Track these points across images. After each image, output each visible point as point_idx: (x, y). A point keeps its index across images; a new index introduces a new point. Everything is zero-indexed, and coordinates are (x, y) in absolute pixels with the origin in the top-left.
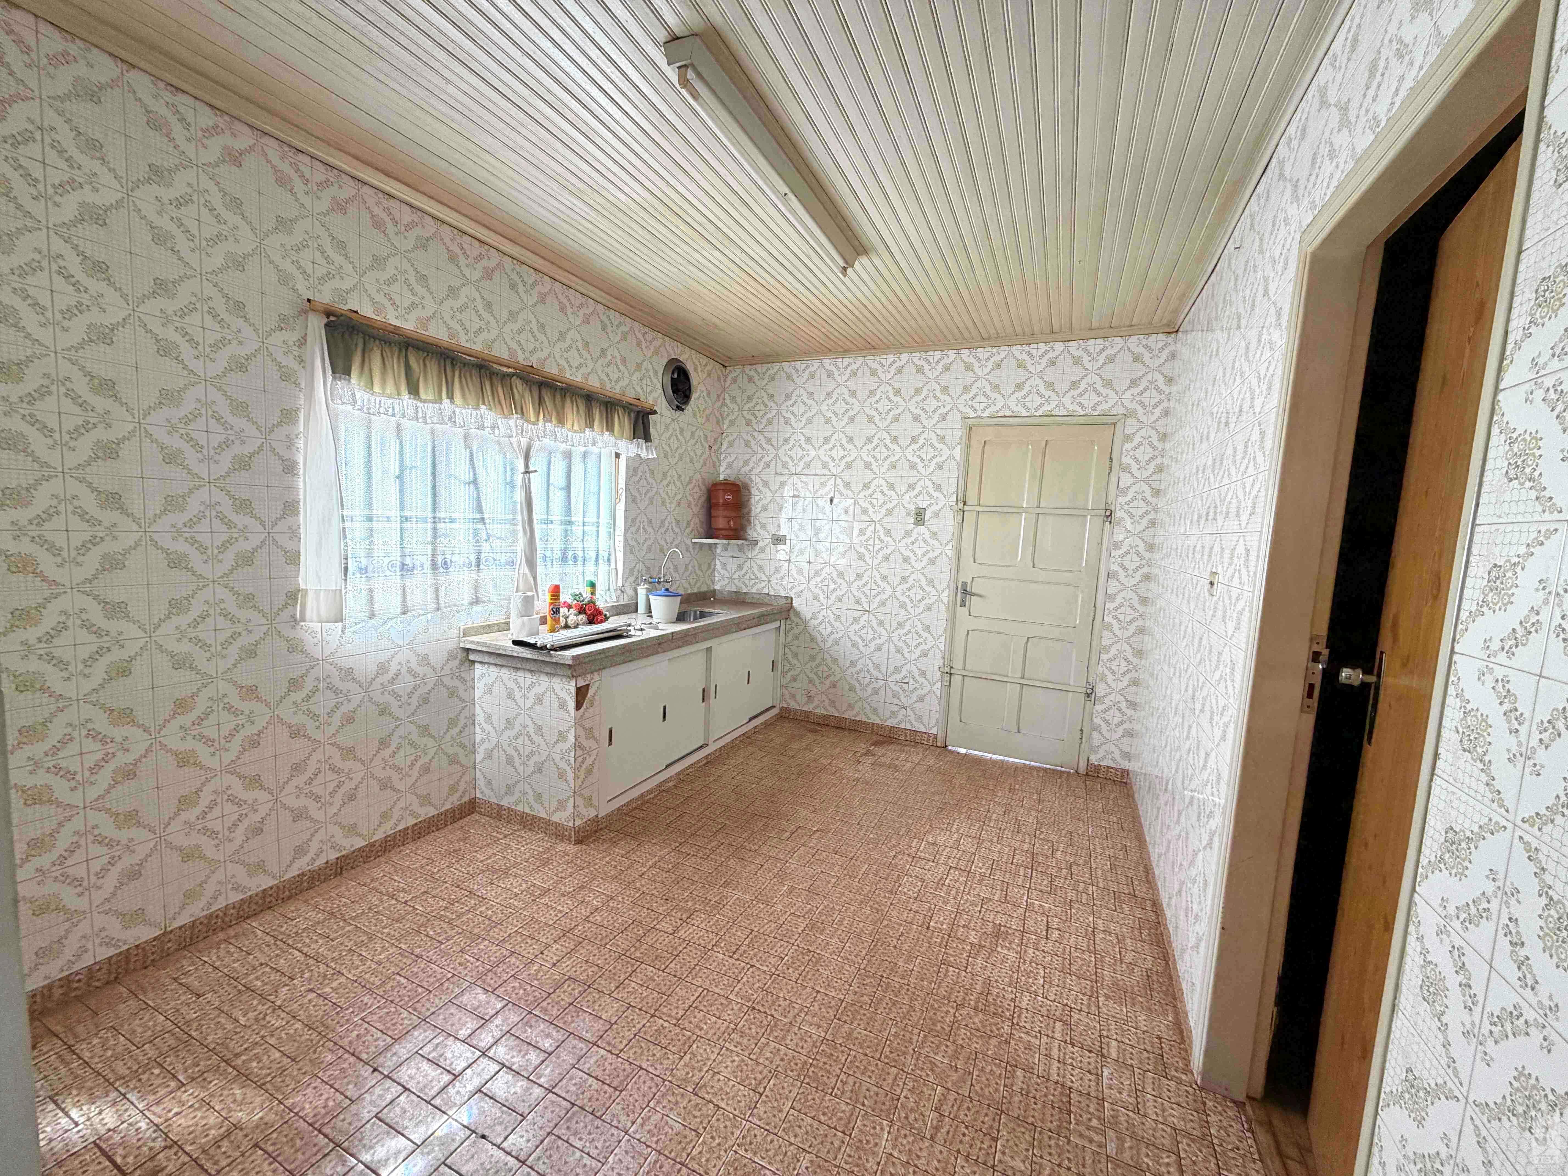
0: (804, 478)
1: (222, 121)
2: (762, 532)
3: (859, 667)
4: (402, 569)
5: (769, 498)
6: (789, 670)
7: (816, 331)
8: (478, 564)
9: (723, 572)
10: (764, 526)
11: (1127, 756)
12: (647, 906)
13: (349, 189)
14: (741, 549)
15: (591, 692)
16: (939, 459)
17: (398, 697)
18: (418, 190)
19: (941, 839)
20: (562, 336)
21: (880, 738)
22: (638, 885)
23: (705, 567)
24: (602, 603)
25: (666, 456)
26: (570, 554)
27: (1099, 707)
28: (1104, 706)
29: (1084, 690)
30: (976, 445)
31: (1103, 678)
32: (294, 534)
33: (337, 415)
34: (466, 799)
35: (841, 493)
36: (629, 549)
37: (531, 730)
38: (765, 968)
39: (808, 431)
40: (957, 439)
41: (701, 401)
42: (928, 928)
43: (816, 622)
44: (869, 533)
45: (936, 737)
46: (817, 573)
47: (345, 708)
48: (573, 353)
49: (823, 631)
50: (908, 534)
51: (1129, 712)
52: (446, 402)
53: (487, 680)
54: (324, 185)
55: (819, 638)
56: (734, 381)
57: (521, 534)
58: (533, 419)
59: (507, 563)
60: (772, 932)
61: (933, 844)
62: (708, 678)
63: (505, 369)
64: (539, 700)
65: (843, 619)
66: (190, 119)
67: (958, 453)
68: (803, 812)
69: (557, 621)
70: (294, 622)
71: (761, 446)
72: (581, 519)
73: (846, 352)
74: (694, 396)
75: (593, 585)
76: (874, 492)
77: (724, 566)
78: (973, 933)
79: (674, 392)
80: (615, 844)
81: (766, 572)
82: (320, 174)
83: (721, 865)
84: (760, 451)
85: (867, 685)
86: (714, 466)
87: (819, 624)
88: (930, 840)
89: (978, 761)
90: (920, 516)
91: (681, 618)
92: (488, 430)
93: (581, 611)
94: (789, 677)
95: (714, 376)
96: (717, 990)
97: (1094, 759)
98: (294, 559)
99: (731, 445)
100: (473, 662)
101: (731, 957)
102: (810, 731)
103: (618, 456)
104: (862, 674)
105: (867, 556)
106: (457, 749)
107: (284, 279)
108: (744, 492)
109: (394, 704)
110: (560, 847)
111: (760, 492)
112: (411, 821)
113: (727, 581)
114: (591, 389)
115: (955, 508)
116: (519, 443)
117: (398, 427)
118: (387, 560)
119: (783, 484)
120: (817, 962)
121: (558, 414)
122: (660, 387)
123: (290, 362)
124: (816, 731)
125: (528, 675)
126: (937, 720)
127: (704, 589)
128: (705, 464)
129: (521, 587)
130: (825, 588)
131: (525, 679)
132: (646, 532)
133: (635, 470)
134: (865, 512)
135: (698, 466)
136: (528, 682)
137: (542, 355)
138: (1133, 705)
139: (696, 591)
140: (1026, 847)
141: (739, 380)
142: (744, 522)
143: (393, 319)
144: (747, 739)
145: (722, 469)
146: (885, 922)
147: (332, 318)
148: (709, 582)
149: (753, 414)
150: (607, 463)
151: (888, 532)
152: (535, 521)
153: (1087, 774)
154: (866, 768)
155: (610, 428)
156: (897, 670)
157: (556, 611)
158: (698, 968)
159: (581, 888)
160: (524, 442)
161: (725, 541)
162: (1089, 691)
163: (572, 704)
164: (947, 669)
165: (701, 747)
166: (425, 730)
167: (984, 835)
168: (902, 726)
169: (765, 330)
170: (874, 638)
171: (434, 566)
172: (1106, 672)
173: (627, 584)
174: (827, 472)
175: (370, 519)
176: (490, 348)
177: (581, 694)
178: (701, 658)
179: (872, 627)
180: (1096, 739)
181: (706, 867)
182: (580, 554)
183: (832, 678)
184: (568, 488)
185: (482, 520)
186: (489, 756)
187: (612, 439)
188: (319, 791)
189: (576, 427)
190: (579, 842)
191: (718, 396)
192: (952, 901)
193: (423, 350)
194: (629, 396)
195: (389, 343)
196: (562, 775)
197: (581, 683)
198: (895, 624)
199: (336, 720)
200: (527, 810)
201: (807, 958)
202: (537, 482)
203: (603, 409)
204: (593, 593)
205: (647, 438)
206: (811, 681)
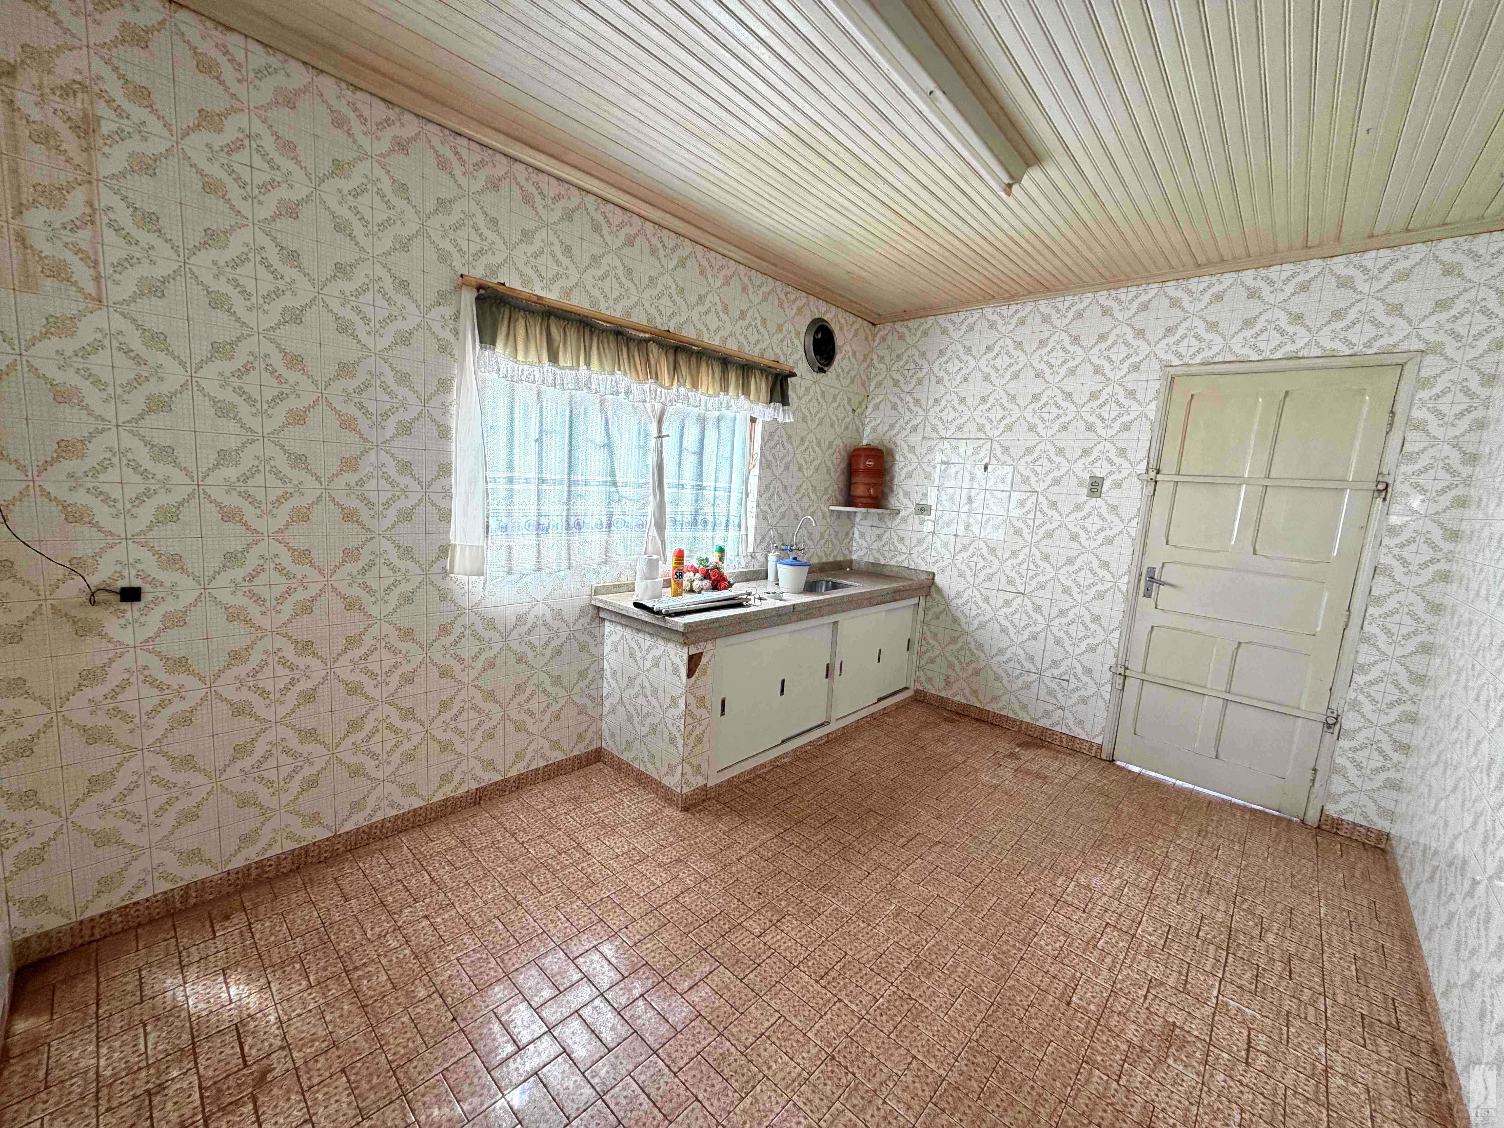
0: (954, 442)
1: (393, 113)
2: (905, 501)
3: (1008, 654)
4: (538, 528)
5: (914, 465)
6: (927, 651)
7: (976, 274)
8: (609, 525)
9: (861, 541)
10: (907, 495)
11: (1390, 815)
12: (738, 896)
13: (502, 166)
14: (881, 518)
15: (704, 660)
16: (1126, 419)
17: (534, 647)
18: (562, 161)
19: (1097, 882)
20: (701, 299)
21: (1029, 739)
22: (734, 869)
23: (841, 535)
24: (728, 570)
25: (804, 420)
26: (700, 518)
27: (1344, 743)
28: (1353, 744)
29: (1323, 718)
30: (1180, 398)
31: (1355, 705)
32: (447, 493)
33: (484, 382)
34: (592, 747)
35: (998, 460)
36: (762, 516)
37: (648, 691)
38: (854, 1007)
39: (963, 390)
40: (1151, 394)
41: (846, 362)
42: (1069, 1004)
43: (959, 601)
44: (1029, 505)
45: (1100, 747)
46: (965, 548)
47: (488, 654)
48: (712, 317)
49: (967, 613)
50: (1078, 507)
51: (1396, 757)
52: (583, 367)
53: (615, 638)
54: (480, 165)
55: (963, 620)
56: (884, 339)
57: (651, 498)
58: (667, 383)
59: (637, 526)
60: (869, 961)
61: (1085, 888)
62: (833, 652)
63: (642, 335)
64: (656, 664)
65: (992, 601)
66: (366, 113)
67: (1152, 411)
68: (925, 816)
69: (680, 585)
70: (446, 573)
71: (909, 409)
72: (712, 484)
73: (1012, 297)
74: (838, 357)
75: (721, 550)
76: (1039, 458)
77: (862, 535)
78: (1133, 1027)
79: (816, 352)
80: (719, 817)
81: (907, 543)
82: (475, 156)
83: (824, 864)
84: (908, 413)
85: (1017, 677)
86: (857, 430)
87: (964, 604)
88: (1082, 880)
89: (1157, 785)
90: (1095, 487)
91: (810, 587)
92: (622, 395)
93: (706, 576)
94: (926, 657)
95: (862, 335)
96: (795, 1022)
97: (1332, 810)
98: (446, 516)
99: (877, 407)
100: (603, 620)
101: (817, 982)
102: (946, 719)
103: (753, 420)
104: (1011, 664)
105: (1025, 531)
106: (586, 701)
107: (443, 257)
108: (888, 458)
109: (530, 654)
110: (667, 811)
111: (905, 457)
112: (542, 764)
113: (864, 551)
114: (729, 352)
115: (1146, 477)
116: (653, 408)
117: (539, 393)
118: (524, 520)
119: (930, 450)
120: (917, 1016)
121: (692, 378)
122: (801, 349)
123: (446, 335)
124: (952, 721)
125: (648, 637)
126: (1103, 729)
127: (840, 558)
128: (847, 428)
129: (650, 550)
130: (973, 565)
131: (646, 641)
132: (780, 498)
133: (771, 435)
134: (1026, 481)
135: (839, 430)
136: (648, 643)
137: (678, 319)
138: (1404, 748)
139: (831, 559)
140: (1220, 916)
141: (889, 338)
142: (886, 490)
143: (538, 289)
144: (874, 721)
145: (866, 434)
146: (1011, 982)
147: (482, 291)
148: (846, 552)
149: (902, 375)
150: (742, 427)
151: (1053, 505)
152: (666, 486)
153: (1319, 827)
154: (1007, 773)
155: (746, 392)
156: (1055, 664)
157: (680, 575)
158: (778, 986)
159: (679, 861)
160: (658, 406)
161: (863, 510)
162: (1331, 721)
163: (684, 671)
164: (1122, 671)
165: (822, 725)
166: (557, 681)
167: (1158, 889)
168: (1058, 729)
169: (916, 279)
170: (1028, 625)
171: (568, 527)
172: (1361, 698)
173: (759, 550)
174: (980, 435)
175: (511, 481)
176: (629, 315)
177: (693, 662)
178: (827, 632)
179: (1027, 613)
180: (1338, 785)
181: (810, 862)
182: (710, 519)
183: (975, 665)
184: (700, 453)
185: (615, 484)
186: (613, 711)
187: (747, 403)
188: (463, 727)
189: (711, 392)
190: (686, 809)
191: (865, 357)
192: (1105, 972)
193: (564, 319)
194: (768, 358)
195: (532, 312)
196: (672, 740)
197: (694, 651)
198: (1055, 611)
199: (479, 665)
200: (642, 769)
201: (906, 1007)
202: (670, 446)
203: (740, 373)
204: (721, 559)
205: (784, 401)
206: (951, 666)
